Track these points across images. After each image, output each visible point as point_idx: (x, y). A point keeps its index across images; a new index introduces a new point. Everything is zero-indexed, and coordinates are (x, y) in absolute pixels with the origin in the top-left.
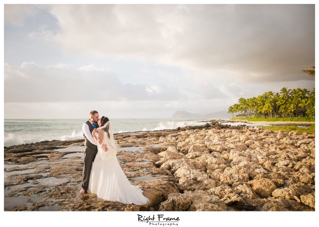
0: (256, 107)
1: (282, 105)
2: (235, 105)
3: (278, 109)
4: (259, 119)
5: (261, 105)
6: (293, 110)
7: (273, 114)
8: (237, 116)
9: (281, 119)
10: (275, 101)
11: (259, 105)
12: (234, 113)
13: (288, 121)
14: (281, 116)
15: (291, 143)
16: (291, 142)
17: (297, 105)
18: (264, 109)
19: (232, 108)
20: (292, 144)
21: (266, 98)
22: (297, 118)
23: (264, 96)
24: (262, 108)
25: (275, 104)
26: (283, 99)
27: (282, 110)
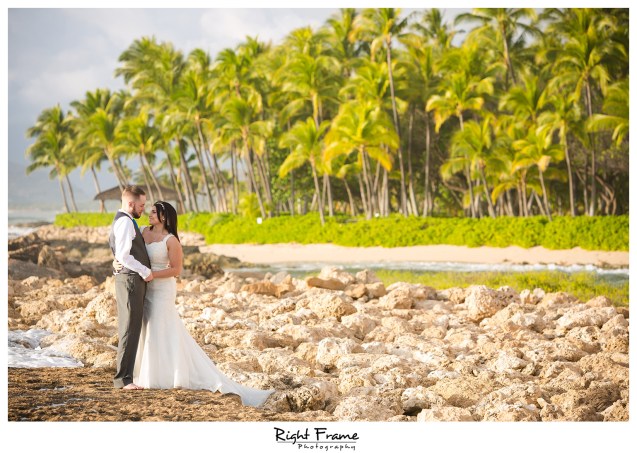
0: (268, 126)
1: (468, 115)
2: (94, 102)
3: (441, 153)
4: (290, 224)
5: (304, 114)
6: (543, 163)
7: (393, 184)
8: (102, 196)
9: (461, 226)
10: (417, 86)
11: (294, 106)
12: (82, 171)
13: (507, 243)
14: (453, 206)
15: (529, 322)
16: (530, 319)
17: (576, 127)
18: (331, 147)
19: (63, 128)
20: (534, 328)
21: (352, 51)
22: (570, 221)
23: (334, 42)
24: (314, 140)
25: (417, 103)
26: (476, 68)
27: (463, 158)
